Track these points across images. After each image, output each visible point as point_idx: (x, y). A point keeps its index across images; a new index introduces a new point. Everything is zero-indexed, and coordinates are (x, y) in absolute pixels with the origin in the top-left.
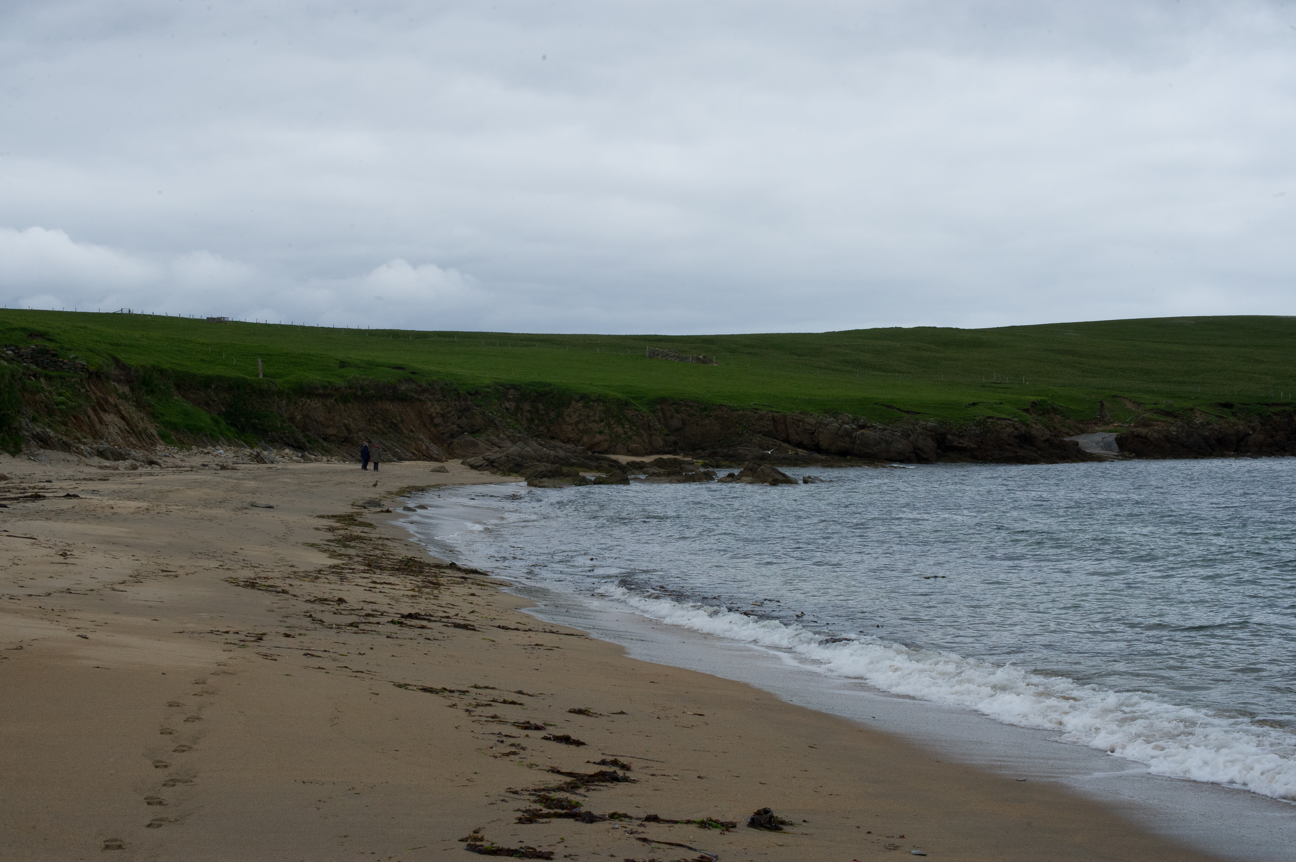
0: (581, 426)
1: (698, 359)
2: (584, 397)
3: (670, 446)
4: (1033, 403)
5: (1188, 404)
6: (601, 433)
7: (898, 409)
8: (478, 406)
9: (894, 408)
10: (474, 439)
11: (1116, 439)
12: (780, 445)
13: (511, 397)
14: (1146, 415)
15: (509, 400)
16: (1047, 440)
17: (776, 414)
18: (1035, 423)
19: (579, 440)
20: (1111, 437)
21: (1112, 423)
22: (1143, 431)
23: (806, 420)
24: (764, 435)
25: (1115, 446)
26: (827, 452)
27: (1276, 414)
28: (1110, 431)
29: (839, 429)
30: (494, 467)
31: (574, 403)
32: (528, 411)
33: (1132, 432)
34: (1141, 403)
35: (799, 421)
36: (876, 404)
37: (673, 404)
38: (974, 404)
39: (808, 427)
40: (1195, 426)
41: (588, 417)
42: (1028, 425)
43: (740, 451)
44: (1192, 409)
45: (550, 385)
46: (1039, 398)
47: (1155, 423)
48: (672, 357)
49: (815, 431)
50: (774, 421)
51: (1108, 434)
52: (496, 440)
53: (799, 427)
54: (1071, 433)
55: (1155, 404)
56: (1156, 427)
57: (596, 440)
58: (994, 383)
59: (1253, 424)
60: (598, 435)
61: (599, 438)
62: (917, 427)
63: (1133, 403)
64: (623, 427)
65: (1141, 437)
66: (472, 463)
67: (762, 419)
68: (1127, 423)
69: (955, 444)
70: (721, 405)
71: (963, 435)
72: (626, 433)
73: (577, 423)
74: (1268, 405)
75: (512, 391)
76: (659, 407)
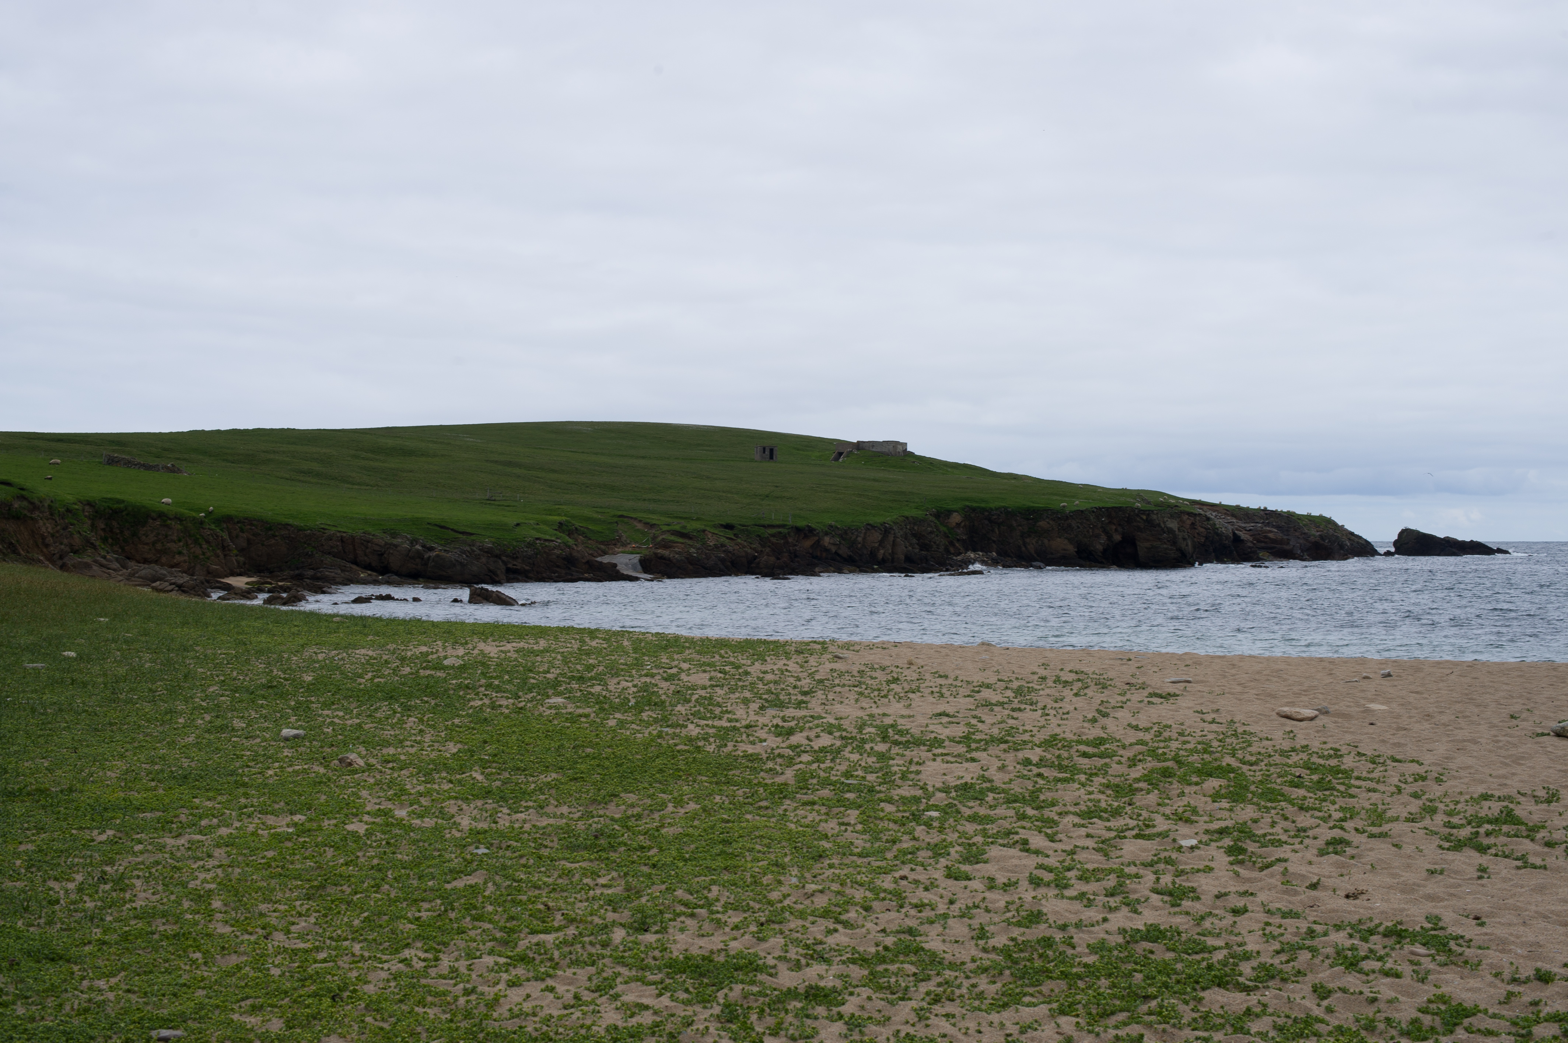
1: (167, 469)
2: (160, 516)
4: (561, 523)
5: (698, 525)
6: (180, 553)
7: (452, 530)
9: (448, 528)
10: (83, 560)
11: (640, 561)
13: (87, 514)
14: (662, 537)
16: (588, 562)
17: (343, 535)
20: (636, 558)
21: (628, 544)
22: (666, 553)
23: (375, 540)
24: (333, 556)
25: (639, 567)
26: (397, 574)
28: (631, 553)
29: (409, 550)
32: (103, 530)
33: (656, 554)
34: (653, 524)
35: (368, 542)
36: (427, 523)
37: (238, 522)
39: (377, 548)
40: (710, 548)
44: (704, 531)
46: (564, 518)
47: (674, 545)
48: (136, 465)
49: (385, 552)
50: (342, 541)
51: (632, 556)
53: (367, 548)
55: (669, 525)
56: (677, 549)
57: (175, 561)
59: (756, 546)
60: (177, 556)
62: (476, 548)
63: (645, 523)
64: (201, 548)
65: (665, 558)
67: (331, 540)
68: (645, 544)
70: (287, 524)
72: (204, 554)
75: (87, 508)
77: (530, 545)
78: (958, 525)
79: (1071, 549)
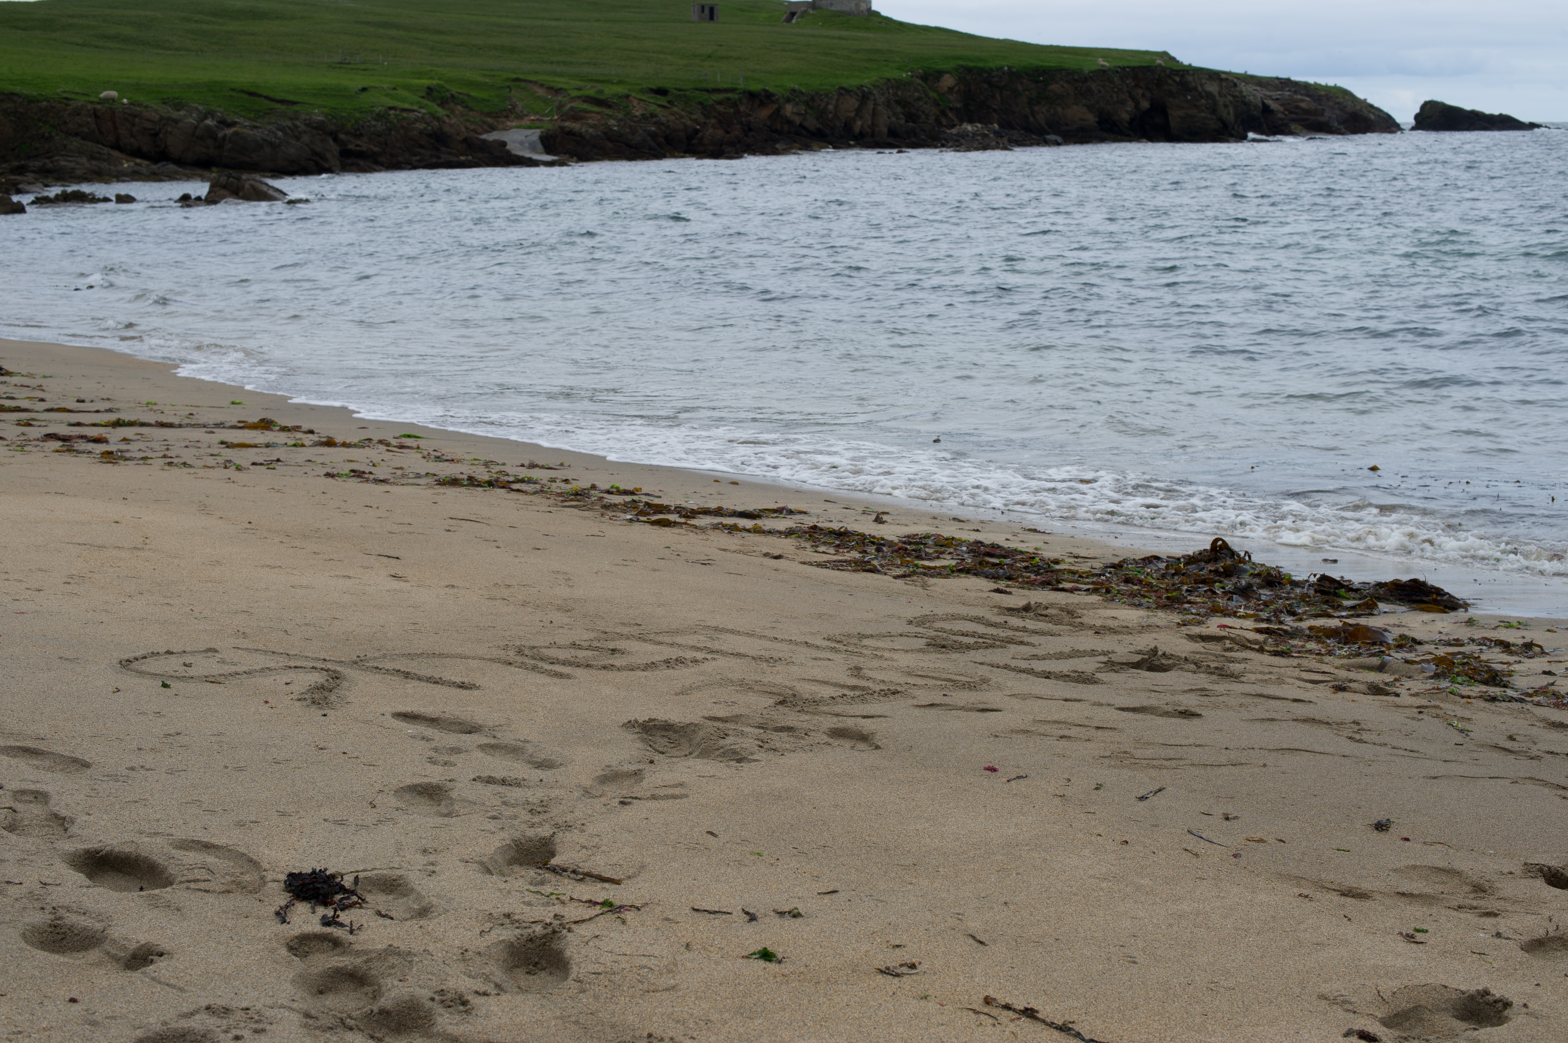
4: (428, 88)
5: (620, 90)
7: (267, 98)
9: (260, 96)
11: (541, 138)
12: (109, 154)
14: (573, 105)
16: (465, 140)
17: (99, 107)
20: (535, 135)
21: (527, 116)
22: (575, 126)
23: (144, 114)
24: (83, 139)
25: (540, 147)
26: (180, 162)
28: (530, 128)
29: (196, 128)
33: (562, 128)
35: (135, 116)
38: (364, 90)
39: (148, 125)
40: (636, 119)
44: (626, 97)
46: (435, 82)
47: (587, 116)
49: (160, 130)
50: (96, 117)
51: (529, 132)
53: (134, 125)
55: (579, 89)
56: (590, 121)
59: (697, 117)
62: (298, 123)
63: (547, 89)
65: (575, 135)
67: (78, 114)
68: (547, 115)
69: (351, 147)
71: (361, 135)
77: (379, 117)
78: (951, 89)
79: (1091, 119)
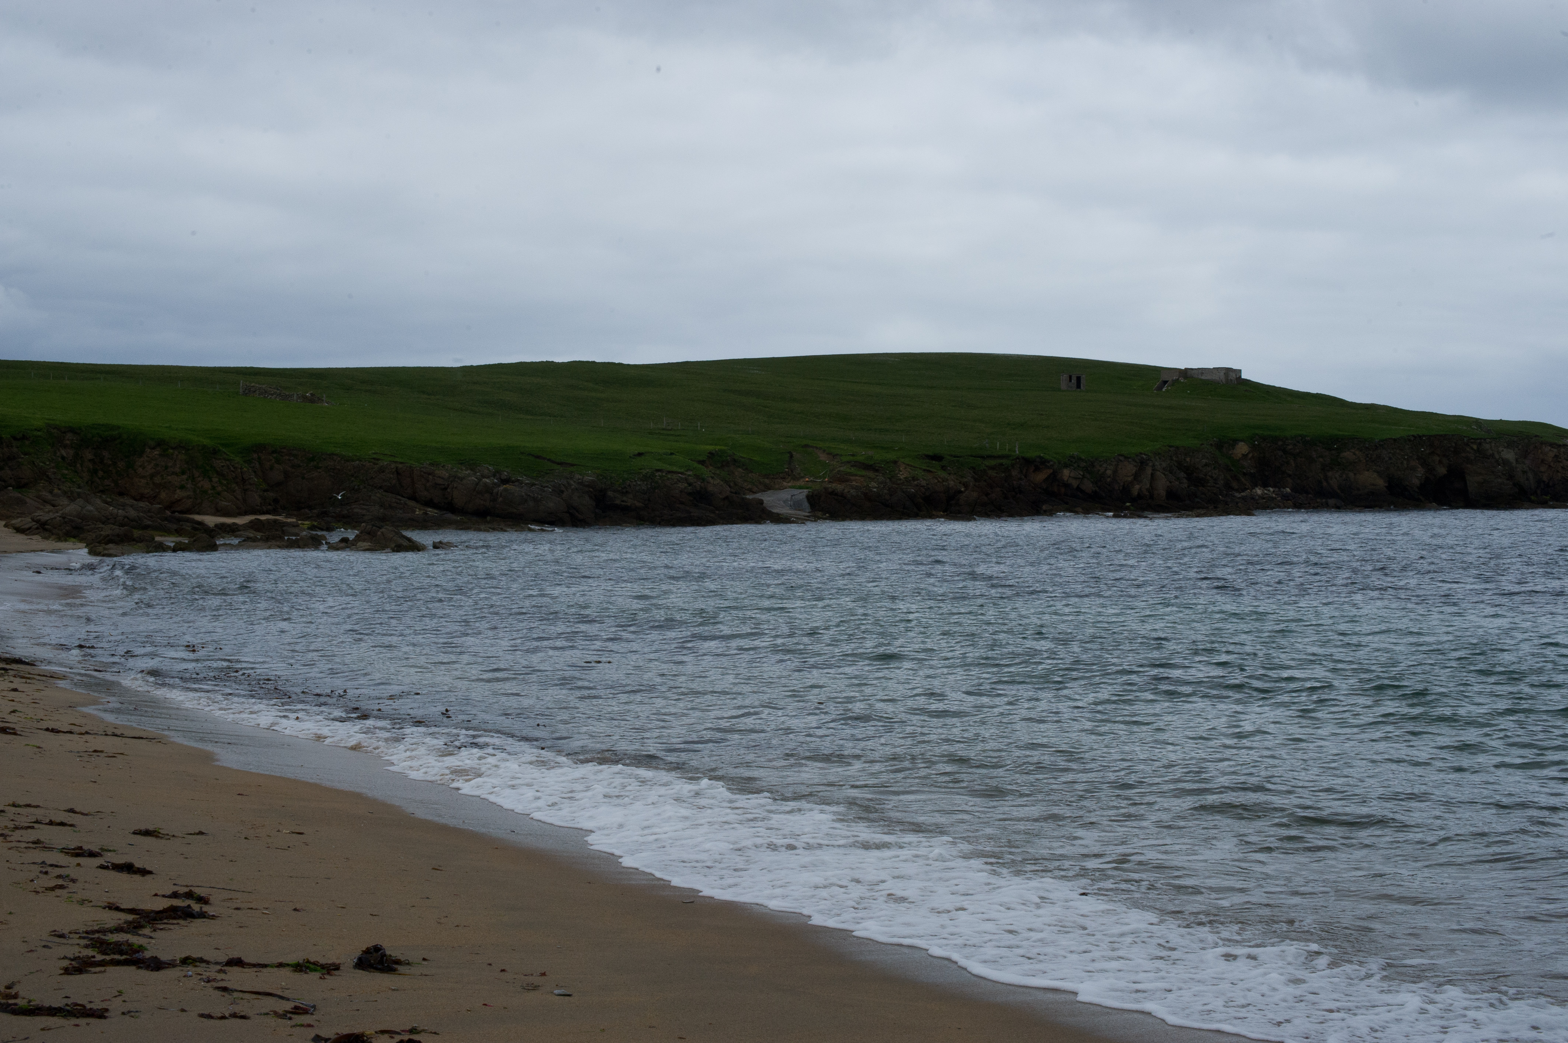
0: (157, 480)
1: (305, 398)
2: (160, 443)
3: (270, 504)
4: (710, 453)
5: (891, 456)
6: (182, 487)
7: (549, 460)
8: (25, 454)
9: (544, 459)
10: (20, 495)
11: (808, 497)
12: (406, 504)
13: (68, 442)
14: (842, 469)
15: (65, 447)
16: (727, 498)
17: (400, 466)
18: (712, 478)
19: (155, 497)
20: (802, 495)
21: (802, 477)
22: (839, 487)
23: (437, 472)
24: (386, 491)
25: (806, 504)
26: (461, 511)
27: (992, 468)
28: (800, 488)
29: (477, 484)
30: (46, 530)
31: (148, 450)
32: (90, 460)
33: (826, 489)
34: (837, 455)
35: (429, 474)
36: (522, 453)
37: (273, 452)
38: (640, 454)
39: (440, 481)
40: (899, 482)
41: (166, 467)
42: (703, 480)
43: (355, 510)
44: (895, 462)
45: (119, 427)
46: (718, 448)
47: (853, 478)
48: (272, 395)
49: (448, 485)
50: (398, 473)
51: (796, 492)
52: (49, 497)
53: (428, 481)
54: (755, 489)
55: (853, 455)
56: (854, 483)
57: (176, 496)
58: (663, 429)
59: (965, 480)
60: (178, 491)
61: (179, 494)
62: (572, 482)
63: (829, 454)
64: (211, 481)
65: (836, 494)
66: (17, 526)
67: (383, 472)
68: (820, 477)
69: (618, 502)
70: (333, 454)
71: (627, 492)
72: (214, 488)
73: (152, 476)
74: (983, 457)
75: (69, 436)
76: (255, 456)
78: (1245, 456)
